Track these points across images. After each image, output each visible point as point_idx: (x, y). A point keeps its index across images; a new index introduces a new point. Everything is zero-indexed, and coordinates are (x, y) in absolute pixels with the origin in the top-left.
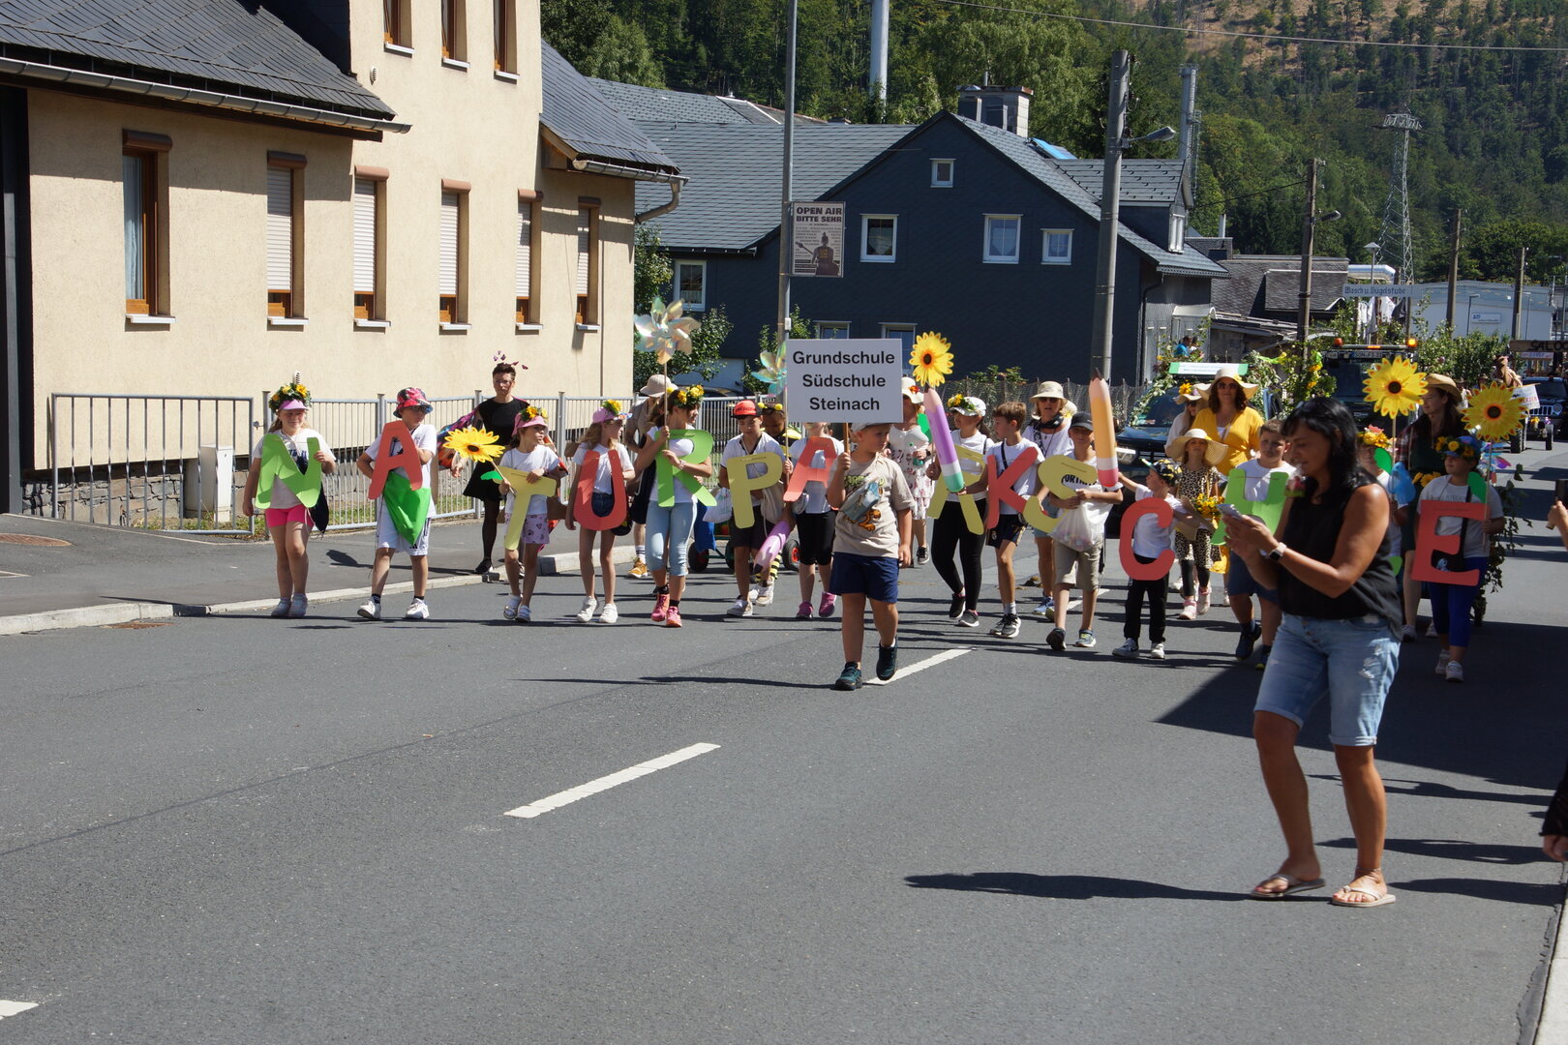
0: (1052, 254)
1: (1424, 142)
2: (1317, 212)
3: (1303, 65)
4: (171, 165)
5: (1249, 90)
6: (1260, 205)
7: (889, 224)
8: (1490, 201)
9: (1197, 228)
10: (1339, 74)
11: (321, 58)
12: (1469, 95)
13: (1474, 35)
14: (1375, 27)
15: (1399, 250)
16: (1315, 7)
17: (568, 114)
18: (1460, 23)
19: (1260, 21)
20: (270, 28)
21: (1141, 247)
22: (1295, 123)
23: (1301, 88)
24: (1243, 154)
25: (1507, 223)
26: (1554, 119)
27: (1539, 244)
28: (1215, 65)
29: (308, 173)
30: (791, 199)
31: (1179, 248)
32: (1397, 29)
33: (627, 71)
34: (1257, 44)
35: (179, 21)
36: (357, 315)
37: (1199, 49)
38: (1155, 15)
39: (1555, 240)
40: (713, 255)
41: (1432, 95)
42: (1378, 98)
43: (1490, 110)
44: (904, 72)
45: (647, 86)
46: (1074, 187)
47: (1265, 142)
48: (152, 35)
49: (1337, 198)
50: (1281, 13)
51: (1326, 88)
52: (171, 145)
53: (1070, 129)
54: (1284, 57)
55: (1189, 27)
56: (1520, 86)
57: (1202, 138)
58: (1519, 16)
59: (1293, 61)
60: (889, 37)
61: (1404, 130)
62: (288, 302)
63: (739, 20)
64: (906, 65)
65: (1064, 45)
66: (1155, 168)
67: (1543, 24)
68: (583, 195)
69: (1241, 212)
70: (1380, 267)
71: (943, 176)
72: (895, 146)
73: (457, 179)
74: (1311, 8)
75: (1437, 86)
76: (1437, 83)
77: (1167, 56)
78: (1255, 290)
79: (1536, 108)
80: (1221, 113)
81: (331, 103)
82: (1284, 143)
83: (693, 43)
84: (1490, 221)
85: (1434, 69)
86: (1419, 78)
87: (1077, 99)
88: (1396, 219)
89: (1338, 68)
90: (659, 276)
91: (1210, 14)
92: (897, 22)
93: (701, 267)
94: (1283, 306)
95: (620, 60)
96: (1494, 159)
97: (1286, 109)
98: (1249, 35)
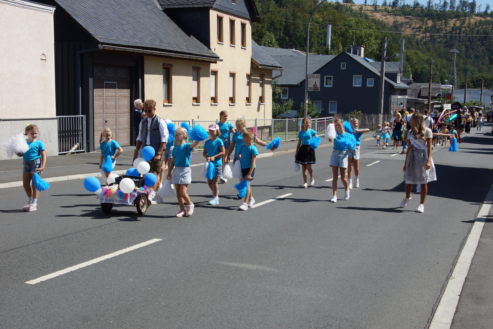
0: (369, 84)
1: (460, 56)
2: (432, 73)
3: (430, 38)
5: (417, 44)
6: (420, 71)
7: (331, 78)
8: (476, 69)
9: (405, 77)
10: (439, 40)
11: (203, 45)
12: (471, 44)
13: (472, 30)
14: (448, 28)
15: (453, 81)
17: (257, 56)
18: (469, 27)
19: (420, 27)
20: (193, 40)
21: (390, 82)
22: (428, 52)
23: (430, 43)
24: (416, 59)
25: (480, 75)
26: (492, 49)
27: (488, 79)
28: (409, 38)
29: (201, 72)
30: (308, 73)
31: (399, 82)
32: (453, 29)
33: (270, 44)
34: (419, 34)
36: (211, 102)
37: (405, 35)
38: (395, 27)
39: (491, 79)
40: (290, 86)
41: (462, 44)
42: (449, 45)
43: (476, 48)
44: (334, 42)
45: (274, 47)
46: (374, 68)
47: (422, 56)
50: (425, 26)
51: (436, 43)
52: (172, 66)
53: (374, 55)
54: (426, 36)
55: (403, 30)
56: (483, 42)
57: (406, 56)
58: (483, 25)
59: (428, 37)
60: (331, 34)
61: (455, 53)
62: (197, 99)
63: (296, 31)
64: (335, 40)
65: (372, 35)
66: (393, 64)
67: (489, 27)
68: (261, 74)
69: (415, 73)
70: (449, 85)
71: (343, 67)
72: (332, 60)
73: (233, 71)
74: (432, 24)
75: (463, 42)
77: (398, 36)
78: (418, 92)
79: (487, 47)
80: (411, 50)
82: (426, 56)
83: (285, 37)
84: (476, 74)
85: (462, 38)
86: (459, 40)
87: (376, 48)
88: (453, 74)
89: (439, 38)
91: (408, 26)
92: (333, 30)
93: (287, 89)
94: (425, 95)
95: (268, 41)
96: (477, 59)
97: (426, 48)
98: (417, 31)
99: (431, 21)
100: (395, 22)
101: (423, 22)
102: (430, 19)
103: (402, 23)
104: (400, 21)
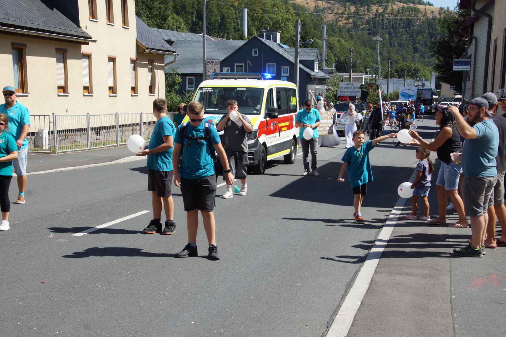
0: (284, 73)
1: (384, 44)
2: (353, 62)
3: (353, 24)
4: (27, 52)
5: (340, 31)
6: (343, 60)
7: (242, 66)
8: (400, 58)
9: (327, 66)
10: (362, 27)
11: (71, 22)
12: (394, 32)
13: (395, 17)
14: (371, 15)
15: (378, 72)
16: (356, 10)
17: (144, 37)
18: (392, 14)
19: (343, 13)
20: (57, 14)
21: (307, 71)
22: (352, 39)
23: (353, 30)
24: (339, 47)
25: (404, 64)
26: (415, 38)
27: (412, 69)
28: (330, 25)
29: (68, 54)
30: (206, 59)
31: (317, 71)
32: (375, 15)
34: (342, 19)
35: (28, 13)
36: (84, 92)
37: (327, 21)
38: (316, 12)
39: (416, 68)
40: (197, 75)
41: (385, 32)
42: (372, 33)
43: (400, 36)
46: (290, 56)
47: (345, 44)
48: (19, 16)
49: (363, 58)
50: (348, 11)
51: (359, 30)
52: (26, 47)
54: (348, 22)
55: (325, 15)
56: (406, 29)
57: (328, 43)
58: (406, 12)
59: (351, 23)
60: (248, 18)
61: (378, 41)
62: (63, 89)
63: (210, 15)
65: (290, 19)
66: (310, 50)
67: (412, 14)
68: (149, 59)
69: (338, 62)
71: (255, 53)
72: (242, 46)
73: (112, 55)
74: (355, 10)
76: (386, 29)
77: (320, 23)
79: (410, 35)
80: (333, 37)
81: (73, 35)
82: (349, 44)
83: (198, 21)
84: (401, 64)
85: (386, 25)
86: (382, 28)
88: (377, 63)
89: (362, 25)
90: (178, 81)
91: (330, 12)
92: (250, 15)
93: (193, 78)
96: (401, 48)
97: (350, 36)
98: (340, 17)
99: (354, 7)
100: (316, 7)
101: (345, 7)
102: (353, 4)
103: (324, 9)
104: (322, 6)
